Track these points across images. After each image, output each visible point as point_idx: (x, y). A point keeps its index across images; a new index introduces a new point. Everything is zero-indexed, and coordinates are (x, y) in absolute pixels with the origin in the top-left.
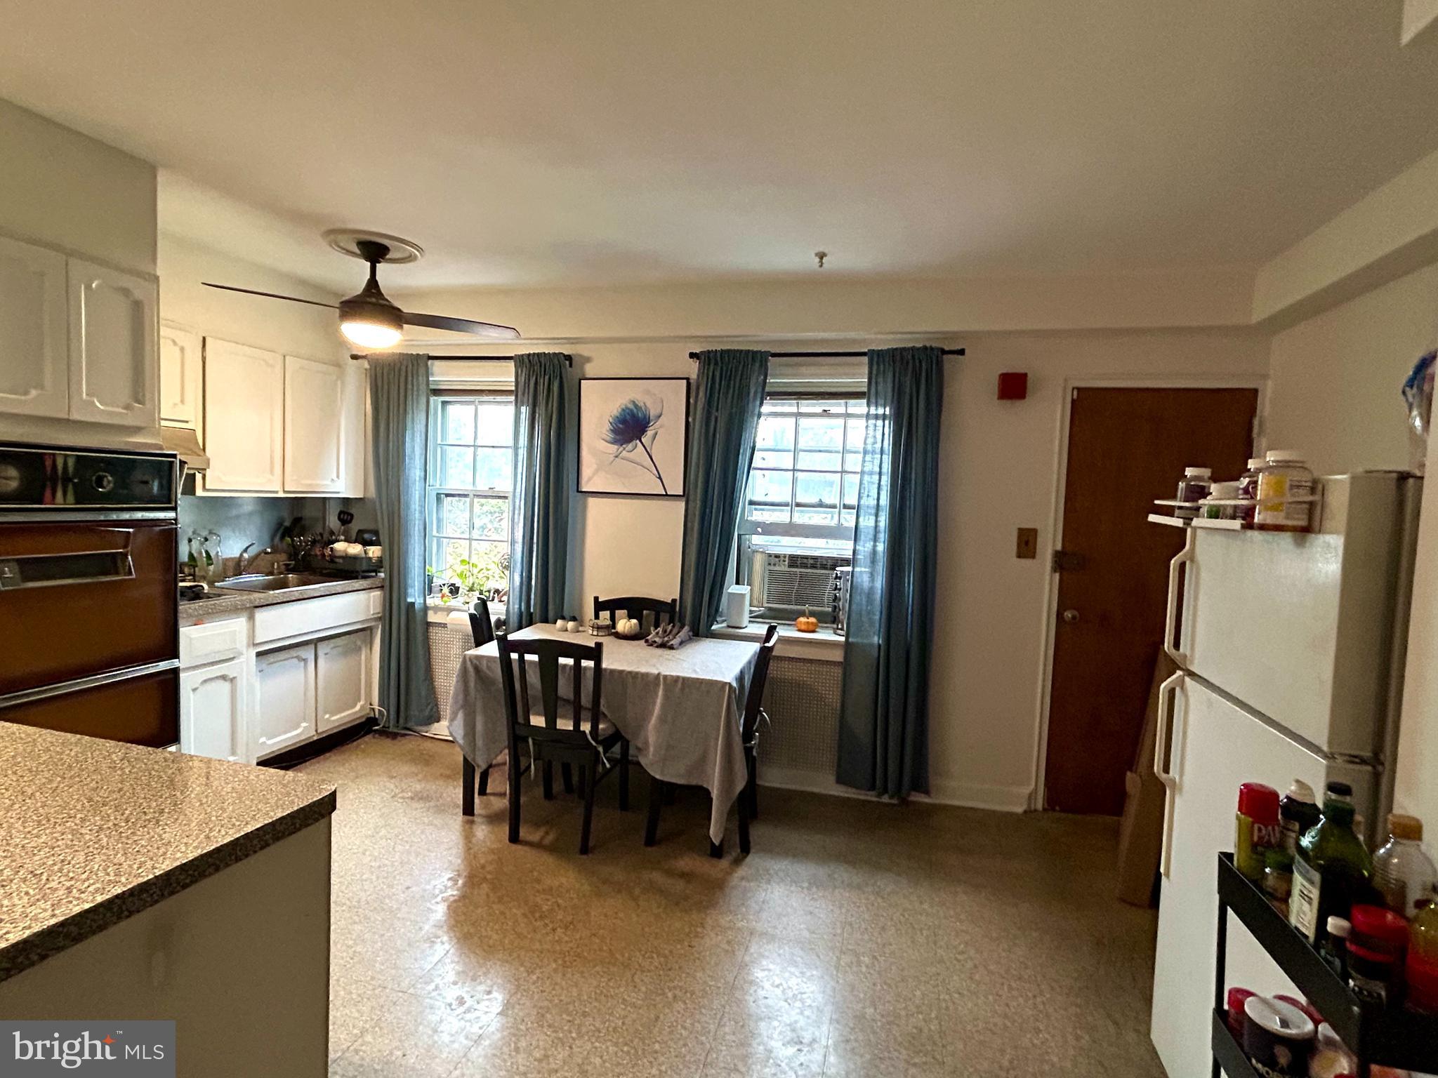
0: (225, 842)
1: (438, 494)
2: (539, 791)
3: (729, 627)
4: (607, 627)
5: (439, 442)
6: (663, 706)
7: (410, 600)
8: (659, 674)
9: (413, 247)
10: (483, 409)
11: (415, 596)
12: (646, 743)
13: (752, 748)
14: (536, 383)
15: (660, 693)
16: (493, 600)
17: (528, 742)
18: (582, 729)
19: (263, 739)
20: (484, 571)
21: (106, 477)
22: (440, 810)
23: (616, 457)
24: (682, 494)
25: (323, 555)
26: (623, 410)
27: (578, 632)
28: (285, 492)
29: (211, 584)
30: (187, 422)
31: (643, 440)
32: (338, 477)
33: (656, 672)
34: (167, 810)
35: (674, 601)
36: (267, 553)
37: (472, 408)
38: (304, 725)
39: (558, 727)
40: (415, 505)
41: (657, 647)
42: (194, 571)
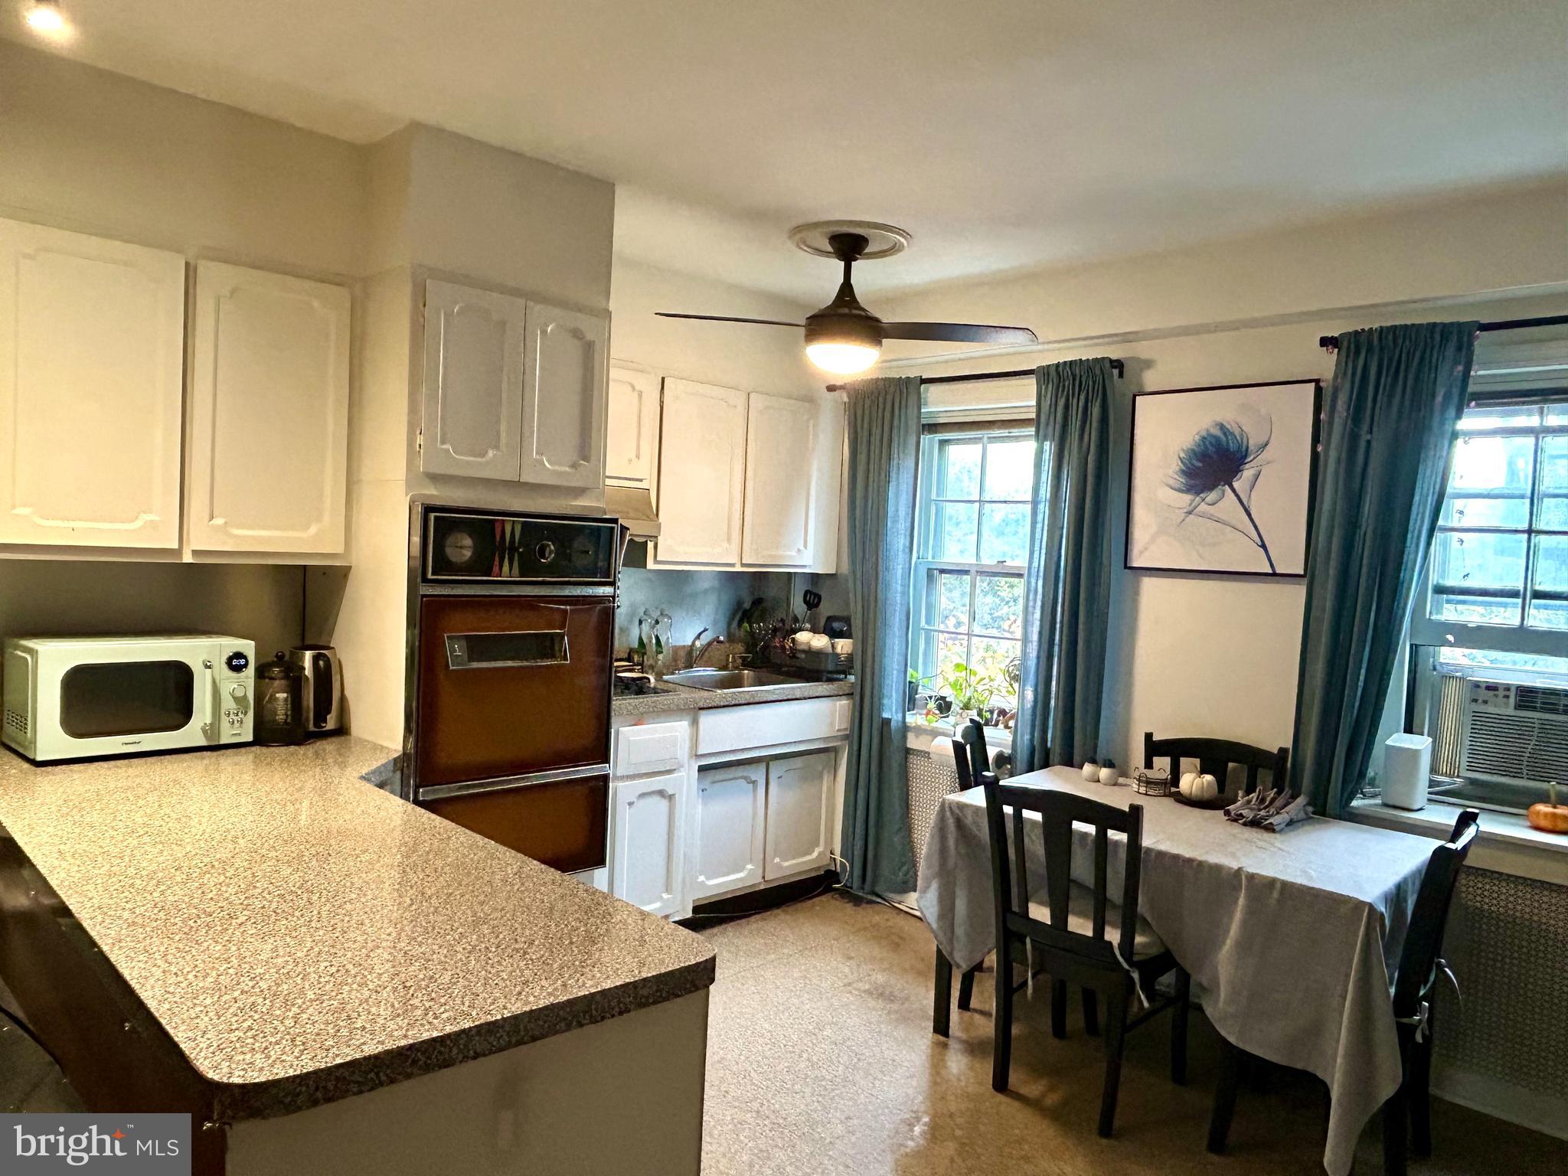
0: (581, 994)
1: (929, 569)
2: (1046, 1023)
3: (1386, 805)
4: (1162, 783)
5: (934, 496)
6: (1244, 923)
7: (885, 715)
8: (1240, 869)
9: (898, 234)
10: (994, 449)
11: (891, 710)
12: (1215, 980)
13: (1413, 1028)
14: (1067, 407)
15: (1241, 901)
16: (996, 725)
17: (1024, 944)
18: (1107, 937)
19: (701, 878)
20: (987, 680)
21: (549, 545)
22: (905, 1019)
23: (1190, 513)
24: (1302, 573)
25: (783, 648)
26: (1204, 439)
27: (1115, 784)
28: (743, 565)
29: (659, 676)
30: (641, 480)
31: (1236, 485)
32: (805, 546)
33: (1235, 865)
34: (536, 943)
35: (1283, 751)
36: (719, 642)
37: (978, 447)
38: (749, 867)
39: (1070, 929)
40: (897, 586)
41: (1245, 824)
42: (643, 661)
